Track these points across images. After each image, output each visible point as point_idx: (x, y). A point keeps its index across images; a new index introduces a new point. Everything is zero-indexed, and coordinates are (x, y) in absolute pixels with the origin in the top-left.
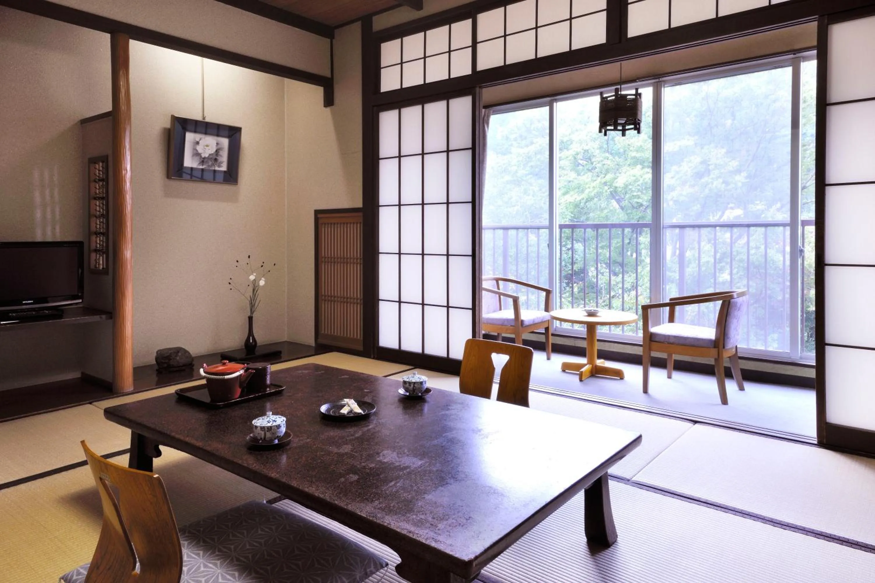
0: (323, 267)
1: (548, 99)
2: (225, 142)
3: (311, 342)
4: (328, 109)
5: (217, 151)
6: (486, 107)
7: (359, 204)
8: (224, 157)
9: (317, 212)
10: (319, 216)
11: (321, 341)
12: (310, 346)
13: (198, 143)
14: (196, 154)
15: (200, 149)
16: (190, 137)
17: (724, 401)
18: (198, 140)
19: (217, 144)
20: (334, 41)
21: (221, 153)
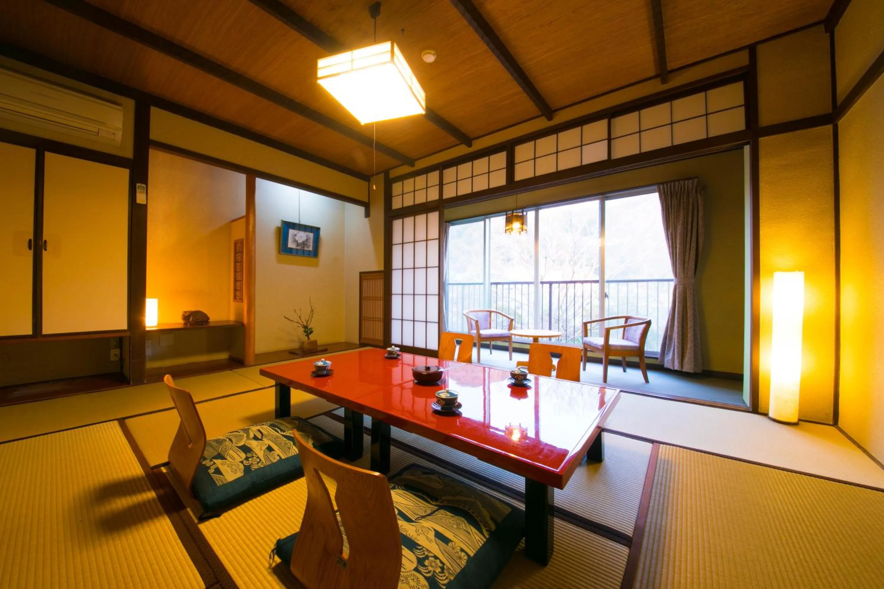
0: (364, 303)
1: (483, 217)
2: (311, 235)
3: (357, 342)
4: (367, 219)
5: (307, 240)
6: (446, 222)
7: (382, 269)
8: (311, 243)
9: (361, 273)
10: (362, 275)
11: (362, 341)
12: (356, 344)
13: (296, 235)
14: (295, 241)
15: (297, 238)
16: (291, 232)
17: (647, 380)
18: (296, 233)
19: (307, 236)
20: (370, 183)
21: (309, 241)
